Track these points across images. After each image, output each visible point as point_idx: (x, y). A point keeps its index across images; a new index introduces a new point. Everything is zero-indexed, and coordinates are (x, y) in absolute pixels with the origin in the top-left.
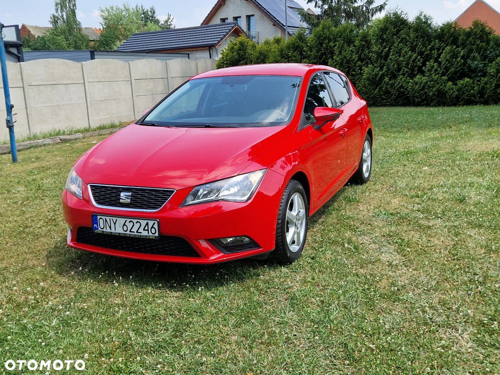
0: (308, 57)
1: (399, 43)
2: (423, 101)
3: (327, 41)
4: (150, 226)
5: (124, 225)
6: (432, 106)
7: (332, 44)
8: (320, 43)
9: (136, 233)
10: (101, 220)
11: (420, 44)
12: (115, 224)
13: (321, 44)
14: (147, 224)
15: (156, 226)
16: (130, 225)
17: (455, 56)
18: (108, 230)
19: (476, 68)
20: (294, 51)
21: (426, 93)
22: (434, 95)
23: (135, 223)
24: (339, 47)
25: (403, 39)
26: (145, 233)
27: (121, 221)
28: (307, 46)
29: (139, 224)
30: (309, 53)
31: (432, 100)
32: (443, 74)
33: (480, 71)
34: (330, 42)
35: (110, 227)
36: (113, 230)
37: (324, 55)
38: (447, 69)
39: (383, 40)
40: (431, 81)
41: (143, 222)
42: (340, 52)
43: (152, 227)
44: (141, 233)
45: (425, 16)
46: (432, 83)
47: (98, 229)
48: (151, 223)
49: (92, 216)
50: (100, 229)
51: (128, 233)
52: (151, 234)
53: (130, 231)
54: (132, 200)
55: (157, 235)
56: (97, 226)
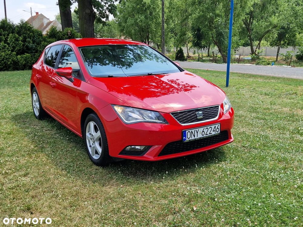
2: (4, 67)
4: (216, 128)
5: (203, 131)
6: (10, 71)
9: (209, 135)
10: (189, 133)
12: (197, 133)
14: (215, 127)
15: (219, 127)
16: (205, 131)
17: (17, 40)
18: (193, 138)
19: (32, 48)
21: (5, 62)
22: (11, 63)
23: (209, 128)
26: (213, 133)
27: (201, 130)
29: (211, 128)
31: (10, 67)
32: (12, 51)
33: (34, 50)
35: (194, 136)
36: (196, 137)
38: (14, 47)
40: (7, 55)
41: (213, 127)
43: (217, 128)
44: (212, 133)
46: (8, 56)
47: (186, 139)
48: (217, 126)
49: (182, 132)
50: (187, 139)
51: (205, 136)
52: (216, 133)
53: (206, 134)
54: (204, 116)
55: (219, 132)
56: (186, 138)
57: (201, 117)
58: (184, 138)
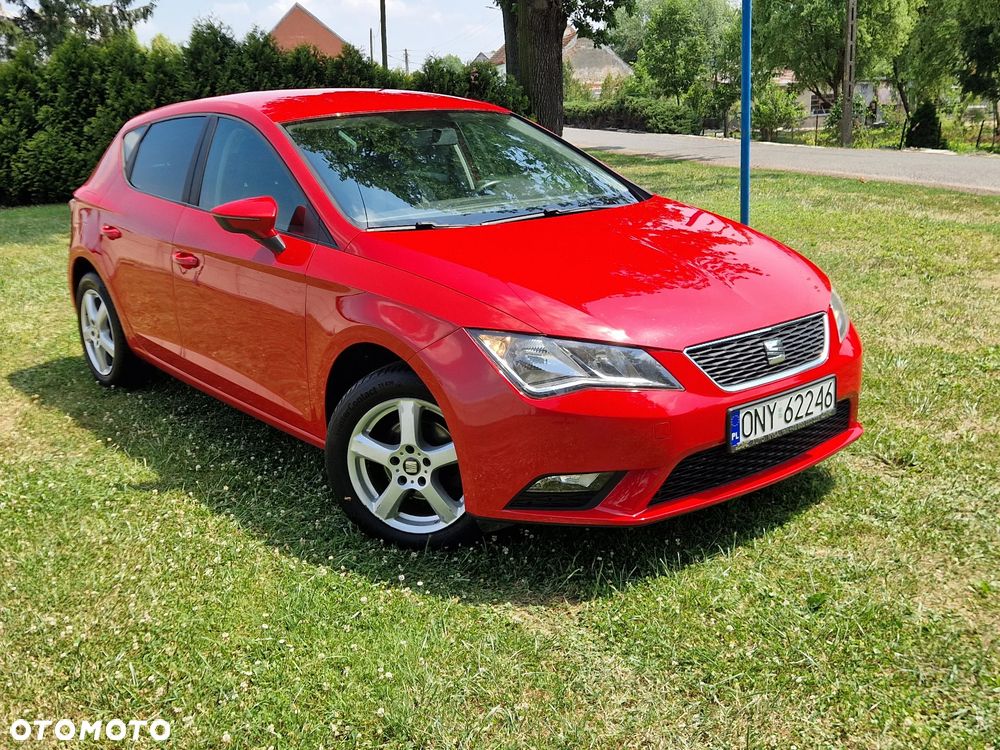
0: (52, 101)
1: (230, 78)
3: (86, 70)
4: (825, 393)
5: (788, 408)
7: (97, 76)
8: (71, 74)
9: (805, 419)
10: (748, 416)
11: (266, 80)
12: (772, 414)
13: (74, 76)
14: (822, 389)
15: (832, 391)
16: (795, 406)
20: (17, 90)
23: (804, 396)
24: (114, 83)
25: (233, 71)
27: (782, 403)
28: (45, 80)
29: (810, 395)
30: (50, 93)
34: (93, 72)
35: (763, 427)
36: (768, 431)
37: (83, 97)
39: (198, 72)
41: (816, 390)
42: (119, 92)
43: (828, 393)
44: (812, 413)
45: (262, 34)
47: (738, 440)
48: (826, 386)
49: (728, 416)
50: (742, 439)
51: (793, 423)
52: (824, 409)
53: (797, 418)
54: (786, 353)
55: (832, 406)
56: (739, 435)
57: (781, 357)
58: (734, 435)
